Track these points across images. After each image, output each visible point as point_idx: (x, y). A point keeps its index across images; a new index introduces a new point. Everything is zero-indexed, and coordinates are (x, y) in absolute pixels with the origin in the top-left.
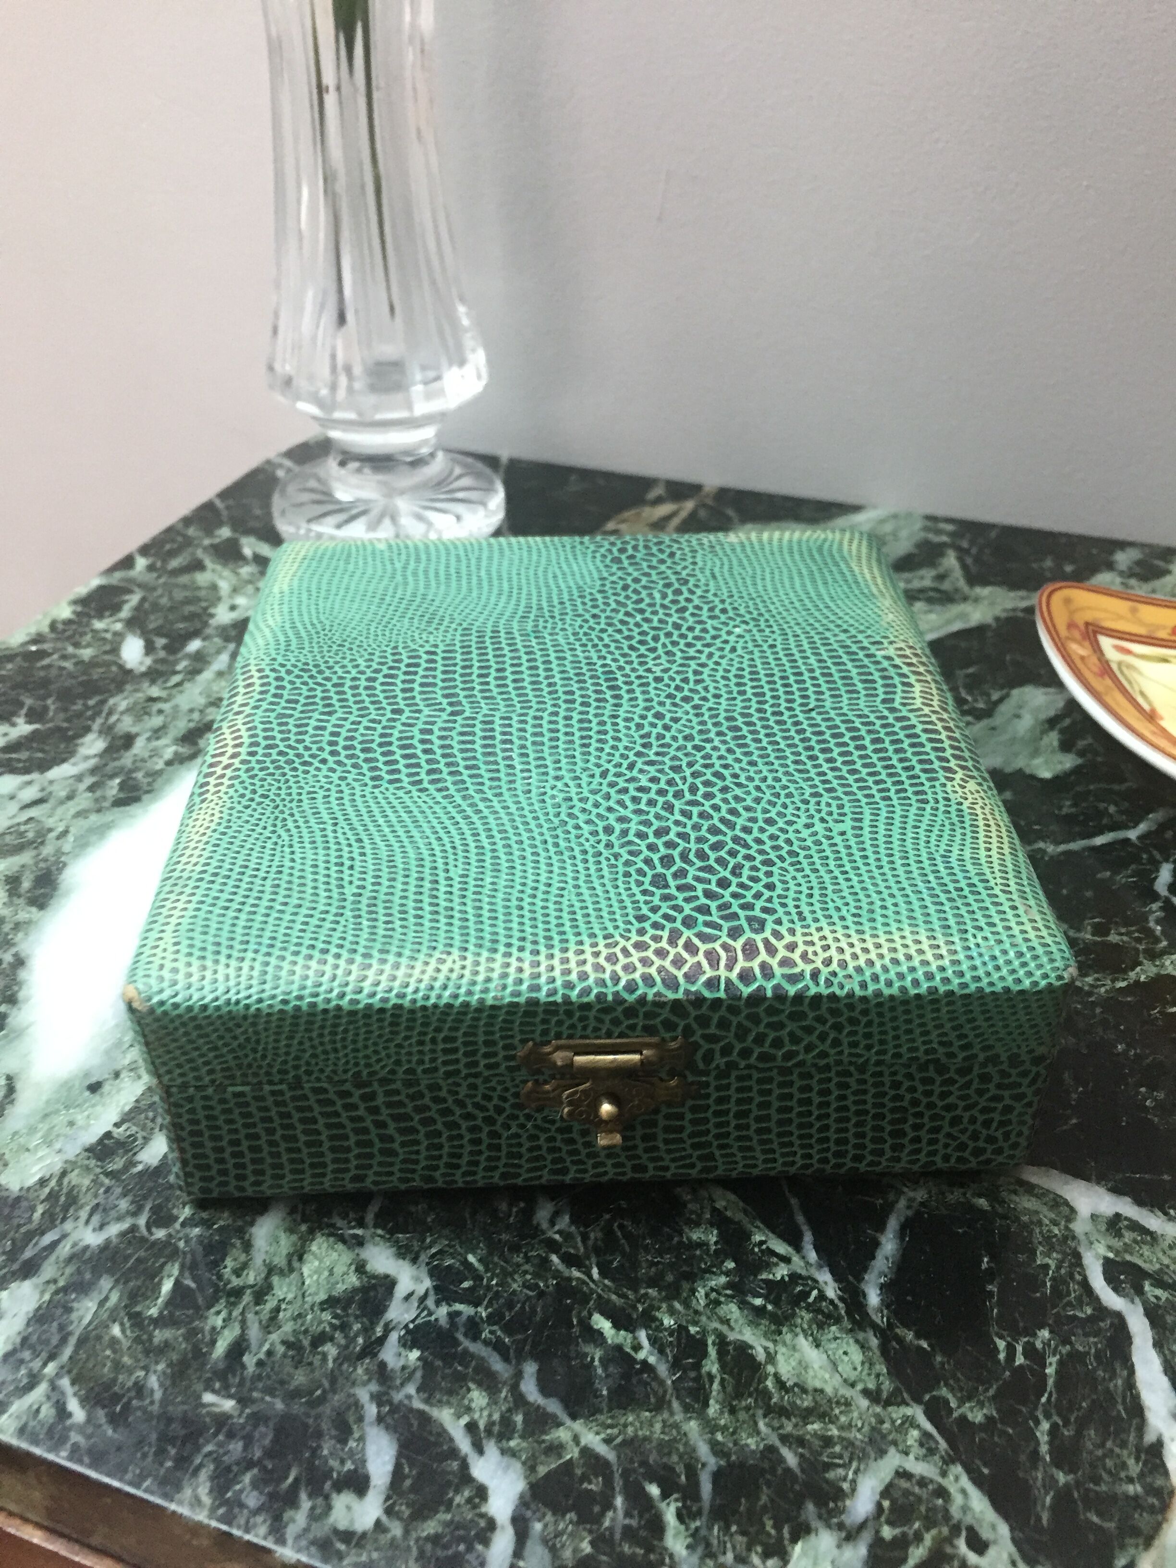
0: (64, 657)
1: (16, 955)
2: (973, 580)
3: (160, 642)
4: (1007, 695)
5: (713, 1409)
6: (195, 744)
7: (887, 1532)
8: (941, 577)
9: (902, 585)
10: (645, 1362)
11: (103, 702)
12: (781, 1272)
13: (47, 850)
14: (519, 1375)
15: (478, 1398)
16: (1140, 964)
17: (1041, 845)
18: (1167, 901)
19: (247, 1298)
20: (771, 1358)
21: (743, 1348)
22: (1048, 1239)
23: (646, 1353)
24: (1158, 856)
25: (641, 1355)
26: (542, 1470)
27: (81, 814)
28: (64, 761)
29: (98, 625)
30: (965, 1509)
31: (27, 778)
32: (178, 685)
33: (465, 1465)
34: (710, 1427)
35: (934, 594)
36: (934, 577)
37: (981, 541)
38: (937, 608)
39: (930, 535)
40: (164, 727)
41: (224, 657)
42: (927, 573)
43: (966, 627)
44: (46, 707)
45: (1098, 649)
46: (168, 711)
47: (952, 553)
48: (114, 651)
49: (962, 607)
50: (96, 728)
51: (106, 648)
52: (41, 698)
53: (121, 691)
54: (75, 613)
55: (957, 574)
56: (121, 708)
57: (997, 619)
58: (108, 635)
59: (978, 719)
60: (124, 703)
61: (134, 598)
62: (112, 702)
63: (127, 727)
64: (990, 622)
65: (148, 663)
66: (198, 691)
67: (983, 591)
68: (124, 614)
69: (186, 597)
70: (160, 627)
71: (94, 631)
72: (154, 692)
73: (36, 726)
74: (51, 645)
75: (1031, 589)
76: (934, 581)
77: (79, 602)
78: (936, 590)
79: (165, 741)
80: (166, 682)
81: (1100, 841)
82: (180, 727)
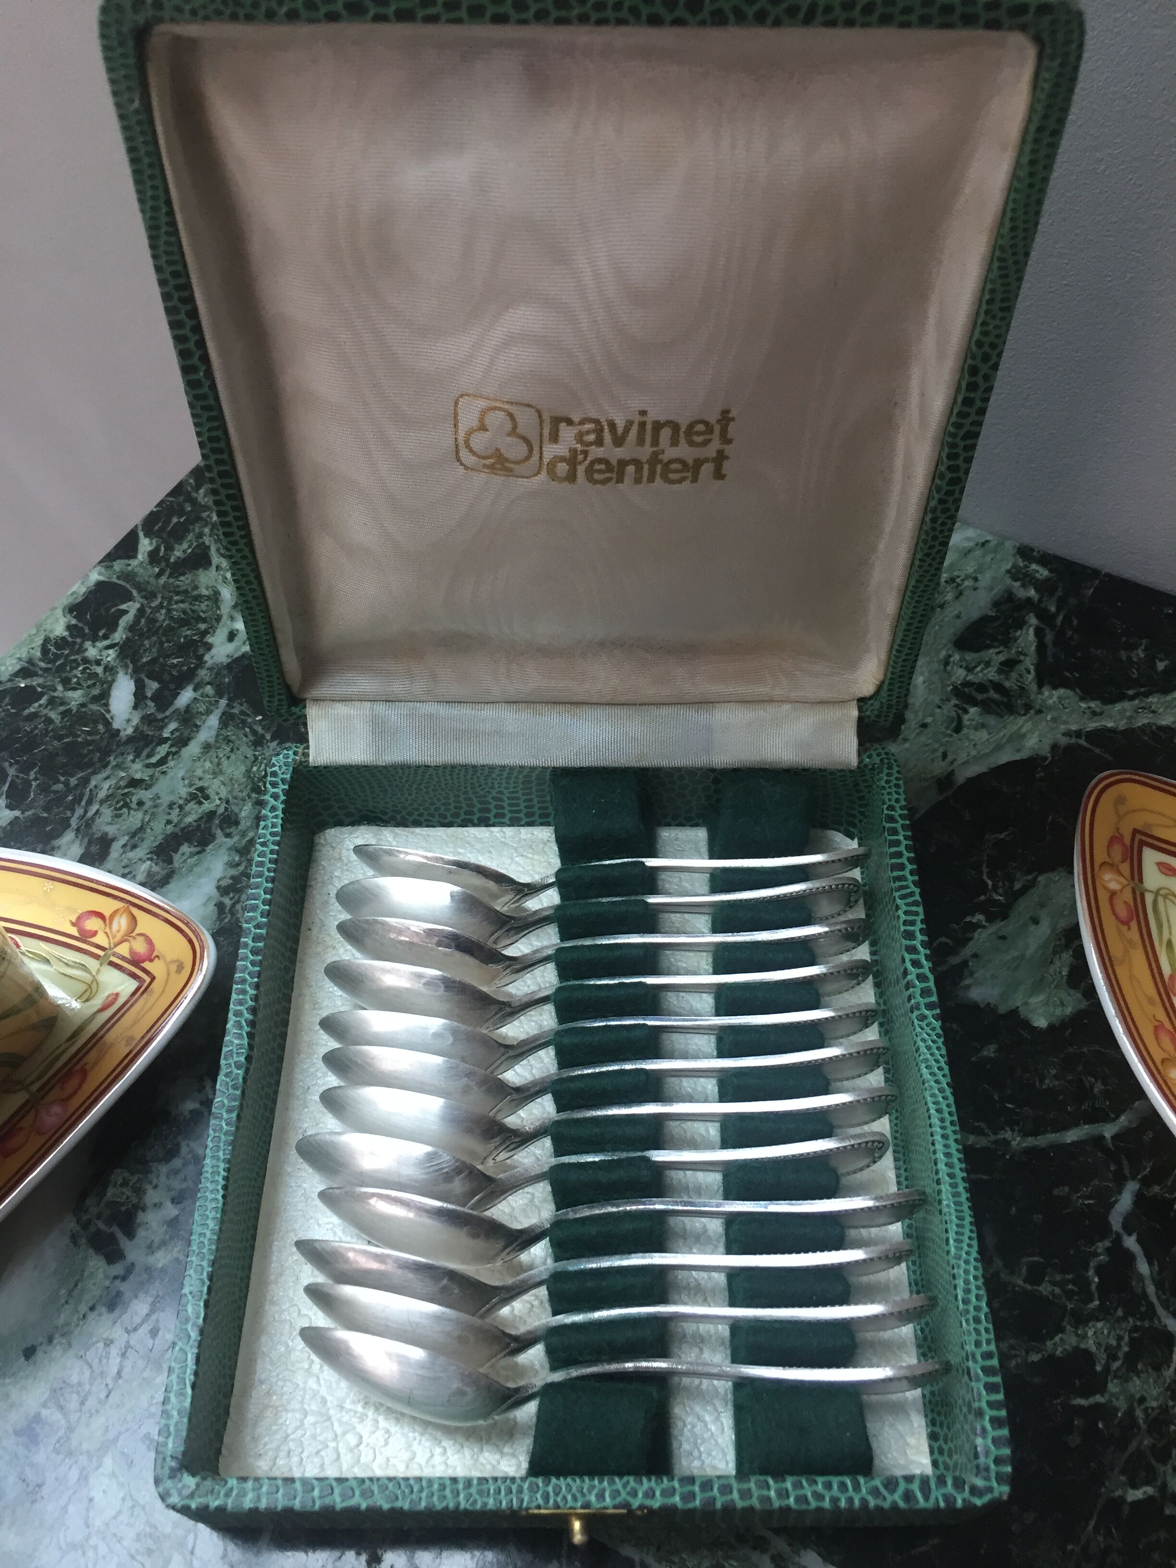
0: (52, 702)
2: (1043, 675)
3: (153, 686)
4: (1032, 884)
6: (170, 861)
8: (1009, 665)
9: (960, 674)
11: (86, 781)
16: (1062, 1330)
17: (1008, 1135)
18: (1118, 1240)
24: (1127, 1171)
29: (92, 652)
32: (163, 761)
35: (992, 694)
36: (1001, 664)
37: (1073, 601)
38: (992, 720)
39: (1017, 584)
40: (141, 829)
41: (213, 721)
42: (996, 656)
43: (1017, 757)
44: (27, 784)
45: (1137, 874)
46: (149, 804)
47: (1033, 620)
48: (104, 697)
49: (1021, 723)
50: (74, 822)
51: (96, 691)
52: (25, 768)
53: (105, 766)
54: (69, 627)
55: (1029, 662)
56: (102, 794)
57: (1055, 747)
58: (99, 670)
59: (991, 919)
60: (106, 785)
61: (132, 608)
62: (93, 783)
63: (105, 824)
64: (1046, 751)
65: (136, 721)
66: (181, 774)
67: (1051, 696)
68: (119, 636)
69: (184, 612)
70: (153, 661)
71: (86, 661)
72: (137, 770)
73: (17, 813)
74: (41, 680)
75: (1112, 701)
76: (1000, 671)
77: (75, 609)
78: (998, 687)
79: (140, 852)
80: (149, 756)
81: (1071, 1136)
82: (159, 830)
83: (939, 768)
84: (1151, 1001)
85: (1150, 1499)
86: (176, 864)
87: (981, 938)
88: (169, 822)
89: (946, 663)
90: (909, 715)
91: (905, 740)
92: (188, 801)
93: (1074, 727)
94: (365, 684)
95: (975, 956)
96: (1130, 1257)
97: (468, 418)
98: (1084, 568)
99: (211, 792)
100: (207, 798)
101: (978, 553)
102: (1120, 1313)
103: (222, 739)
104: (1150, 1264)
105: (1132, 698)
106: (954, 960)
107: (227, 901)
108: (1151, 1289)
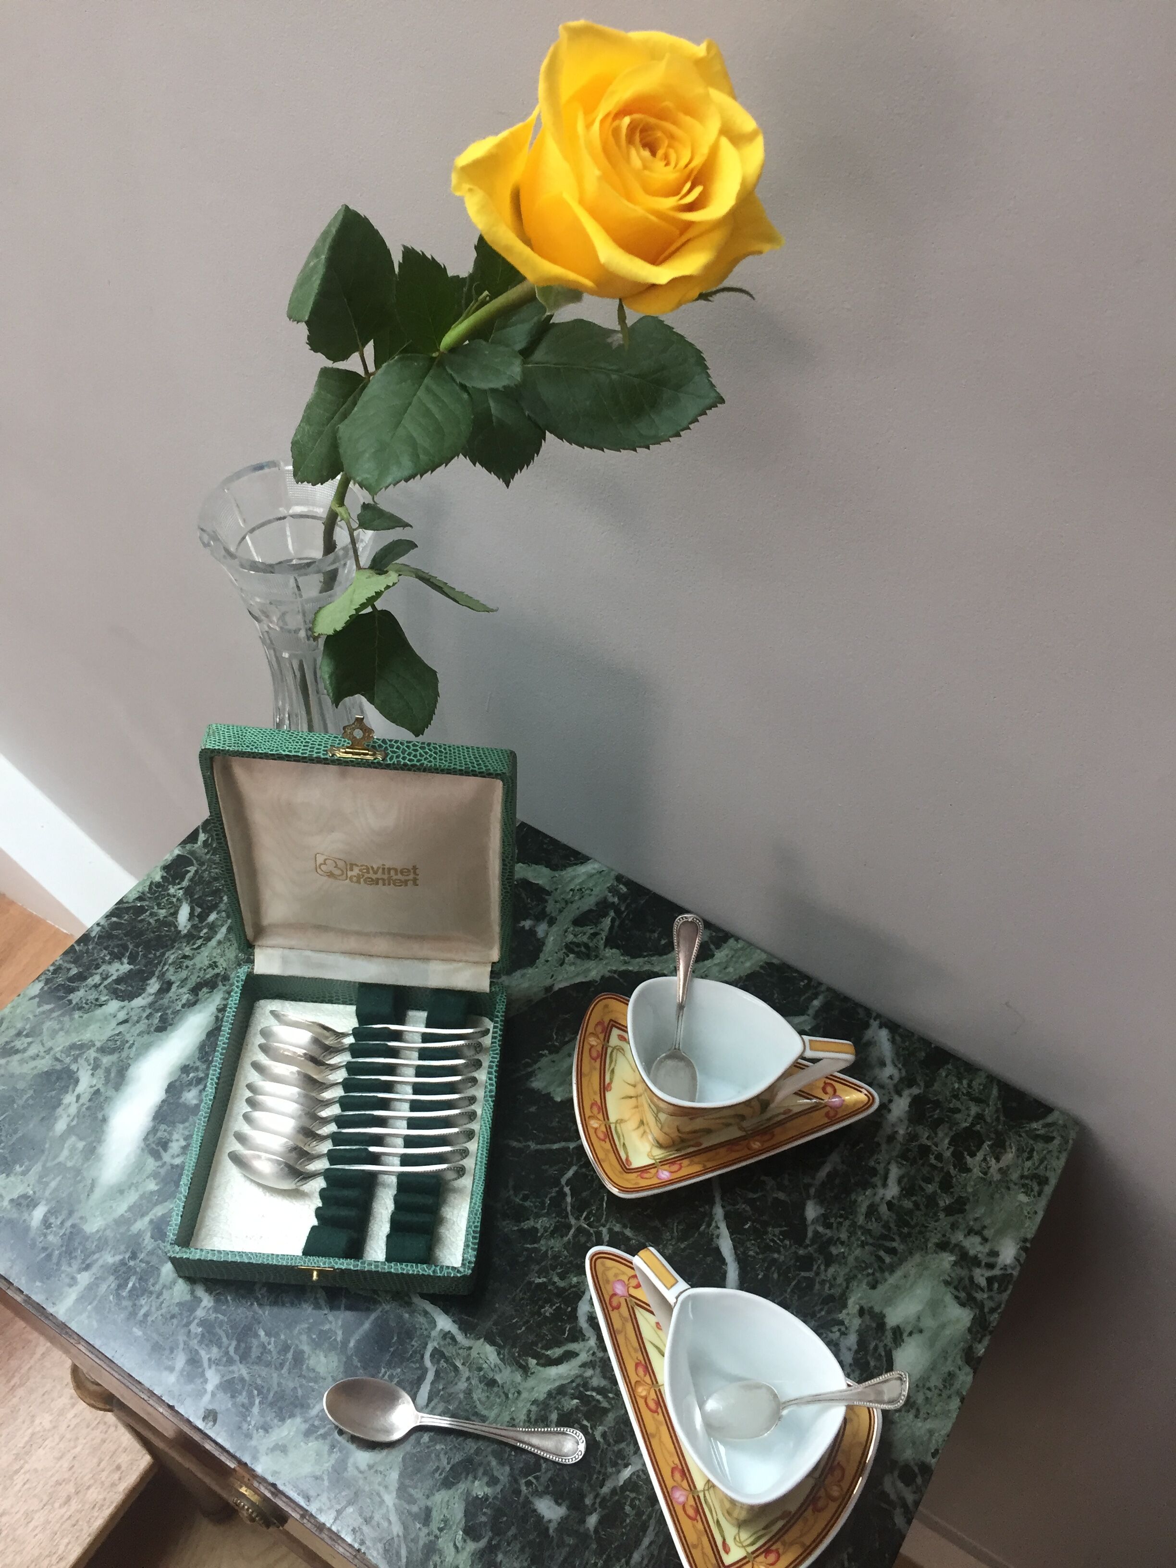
0: (152, 914)
1: (103, 1116)
2: (610, 942)
3: (198, 910)
5: (284, 1370)
6: (197, 995)
8: (595, 935)
9: (570, 937)
10: (269, 1350)
11: (163, 954)
12: (326, 1327)
13: (124, 1054)
14: (230, 1345)
15: (215, 1349)
16: (528, 1219)
17: (530, 1143)
18: (562, 1188)
19: (154, 1296)
20: (309, 1357)
21: (302, 1352)
22: (421, 1335)
24: (574, 1162)
25: (269, 1347)
26: (225, 1379)
27: (140, 1034)
28: (140, 995)
29: (172, 891)
31: (122, 1004)
32: (199, 947)
33: (203, 1371)
34: (280, 1377)
35: (583, 949)
36: (592, 934)
37: (633, 906)
38: (578, 961)
39: (610, 894)
40: (186, 979)
41: (224, 930)
42: (589, 930)
43: (584, 980)
44: (138, 953)
45: (607, 1039)
46: (191, 967)
47: (612, 914)
48: (175, 914)
49: (591, 964)
50: (157, 973)
51: (172, 911)
52: (137, 946)
53: (173, 948)
54: (162, 877)
55: (604, 935)
56: (170, 961)
57: (603, 977)
58: (175, 900)
59: (551, 1053)
60: (172, 957)
61: (192, 869)
62: (166, 956)
63: (171, 975)
64: (598, 979)
65: (189, 927)
66: (206, 954)
67: (609, 952)
68: (185, 883)
69: (217, 873)
70: (200, 897)
71: (169, 895)
72: (187, 951)
73: (132, 967)
74: (147, 903)
75: (634, 957)
76: (589, 938)
77: (166, 868)
78: (586, 946)
79: (184, 990)
80: (194, 944)
81: (556, 1146)
82: (193, 981)
83: (548, 982)
84: (595, 1093)
85: (544, 1283)
86: (200, 996)
87: (544, 1061)
88: (199, 977)
89: (566, 931)
90: (542, 955)
91: (537, 967)
92: (208, 968)
93: (614, 968)
94: (279, 941)
95: (539, 1068)
96: (565, 1195)
97: (320, 859)
98: (644, 888)
99: (218, 964)
100: (217, 967)
101: (598, 876)
102: (554, 1215)
103: (227, 939)
104: (572, 1198)
105: (645, 957)
106: (530, 1070)
107: (220, 1015)
108: (569, 1208)
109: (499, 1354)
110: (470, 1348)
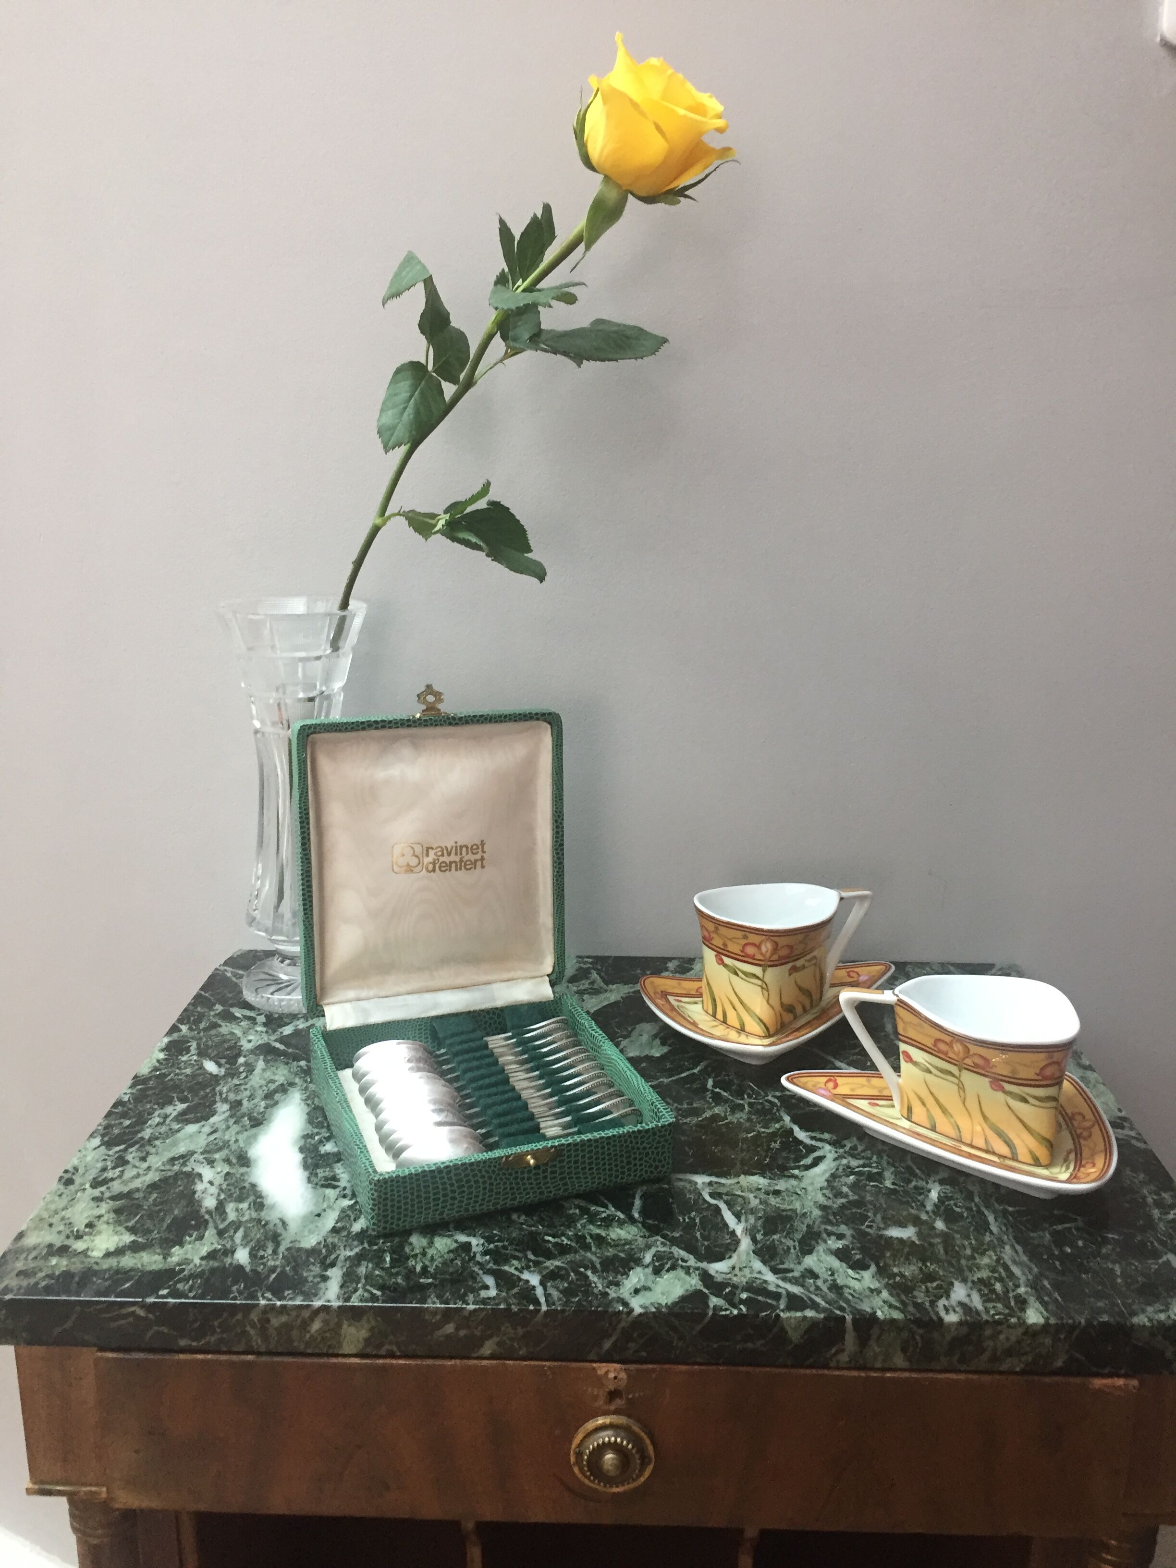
0: (177, 1075)
1: (249, 1183)
2: (607, 983)
3: (222, 1061)
4: (635, 1028)
5: (593, 1249)
6: (273, 1099)
7: (657, 1264)
8: (592, 983)
9: (576, 988)
10: (567, 1244)
11: (213, 1090)
12: (604, 1215)
13: (234, 1148)
14: (526, 1255)
15: (515, 1262)
16: (706, 1112)
18: (713, 1091)
19: (419, 1256)
20: (608, 1235)
21: (598, 1235)
22: (690, 1191)
23: (566, 1241)
24: (707, 1077)
26: (544, 1273)
27: (239, 1133)
28: (213, 1115)
29: (183, 1058)
30: (679, 1255)
31: (200, 1124)
32: (246, 1077)
33: (518, 1277)
34: (595, 1254)
35: (590, 991)
36: (589, 983)
37: (606, 965)
38: (594, 997)
40: (252, 1095)
41: (261, 1062)
42: (586, 982)
43: (612, 1001)
44: (186, 1096)
45: (669, 1002)
46: (250, 1088)
47: (594, 972)
48: (201, 1068)
50: (218, 1101)
51: (197, 1068)
52: (181, 1094)
53: (219, 1084)
54: (166, 1055)
55: (598, 981)
56: (224, 1091)
57: (622, 998)
58: (192, 1062)
59: (625, 1039)
60: (225, 1088)
61: (192, 1044)
62: (218, 1090)
63: (234, 1097)
65: (223, 1071)
66: (257, 1079)
67: (613, 987)
68: (193, 1052)
69: (220, 1040)
70: (217, 1055)
71: (183, 1062)
72: (236, 1081)
73: (187, 1104)
74: (166, 1071)
76: (589, 985)
77: (164, 1050)
78: (592, 989)
79: (257, 1100)
80: (239, 1077)
81: (684, 1075)
82: (260, 1094)
86: (277, 1099)
88: (263, 1091)
92: (268, 1084)
99: (276, 1079)
103: (269, 1066)
109: (764, 1177)
110: (738, 1183)
